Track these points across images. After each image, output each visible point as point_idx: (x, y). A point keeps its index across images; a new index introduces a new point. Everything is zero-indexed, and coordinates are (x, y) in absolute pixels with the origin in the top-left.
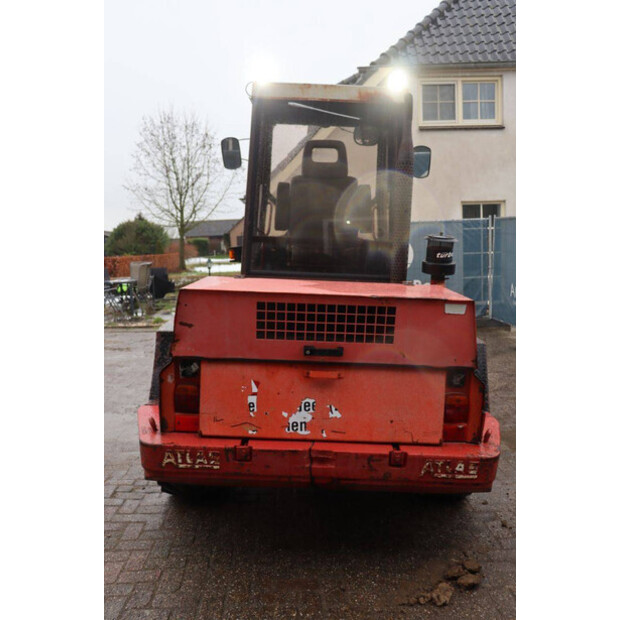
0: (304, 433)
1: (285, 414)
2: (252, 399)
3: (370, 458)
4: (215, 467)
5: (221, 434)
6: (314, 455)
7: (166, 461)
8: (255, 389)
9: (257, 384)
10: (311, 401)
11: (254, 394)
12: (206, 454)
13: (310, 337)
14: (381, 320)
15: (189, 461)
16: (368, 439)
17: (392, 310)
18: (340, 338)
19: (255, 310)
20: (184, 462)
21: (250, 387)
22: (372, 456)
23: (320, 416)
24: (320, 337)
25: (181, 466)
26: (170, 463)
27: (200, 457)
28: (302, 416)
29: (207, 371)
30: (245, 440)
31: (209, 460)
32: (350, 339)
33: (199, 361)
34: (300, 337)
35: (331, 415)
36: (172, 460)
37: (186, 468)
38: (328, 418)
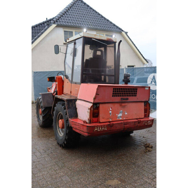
0: (121, 119)
1: (117, 115)
2: (110, 112)
3: (135, 122)
4: (106, 129)
5: (104, 121)
6: (125, 123)
7: (95, 130)
8: (111, 109)
9: (111, 108)
10: (122, 111)
11: (111, 111)
12: (104, 126)
13: (122, 96)
14: (135, 91)
15: (100, 129)
16: (132, 119)
17: (137, 89)
18: (127, 96)
19: (112, 90)
20: (99, 129)
21: (110, 109)
22: (135, 121)
23: (124, 114)
24: (124, 96)
25: (99, 130)
26: (96, 130)
27: (103, 127)
28: (120, 115)
29: (101, 106)
30: (109, 122)
31: (105, 128)
32: (129, 96)
33: (99, 103)
34: (120, 96)
35: (126, 114)
36: (97, 129)
37: (100, 131)
38: (125, 115)
